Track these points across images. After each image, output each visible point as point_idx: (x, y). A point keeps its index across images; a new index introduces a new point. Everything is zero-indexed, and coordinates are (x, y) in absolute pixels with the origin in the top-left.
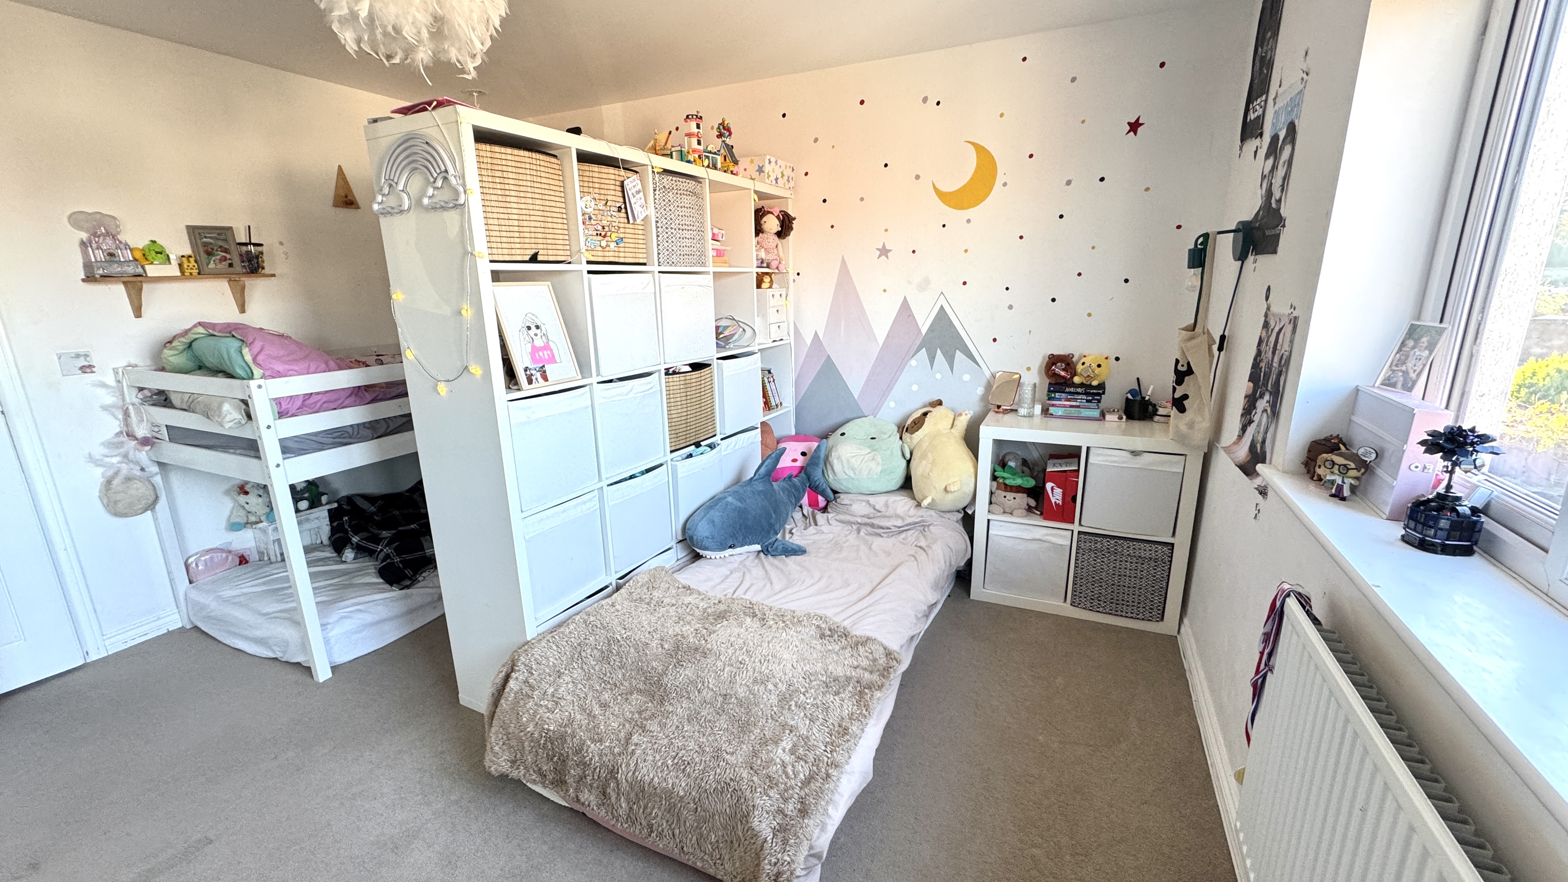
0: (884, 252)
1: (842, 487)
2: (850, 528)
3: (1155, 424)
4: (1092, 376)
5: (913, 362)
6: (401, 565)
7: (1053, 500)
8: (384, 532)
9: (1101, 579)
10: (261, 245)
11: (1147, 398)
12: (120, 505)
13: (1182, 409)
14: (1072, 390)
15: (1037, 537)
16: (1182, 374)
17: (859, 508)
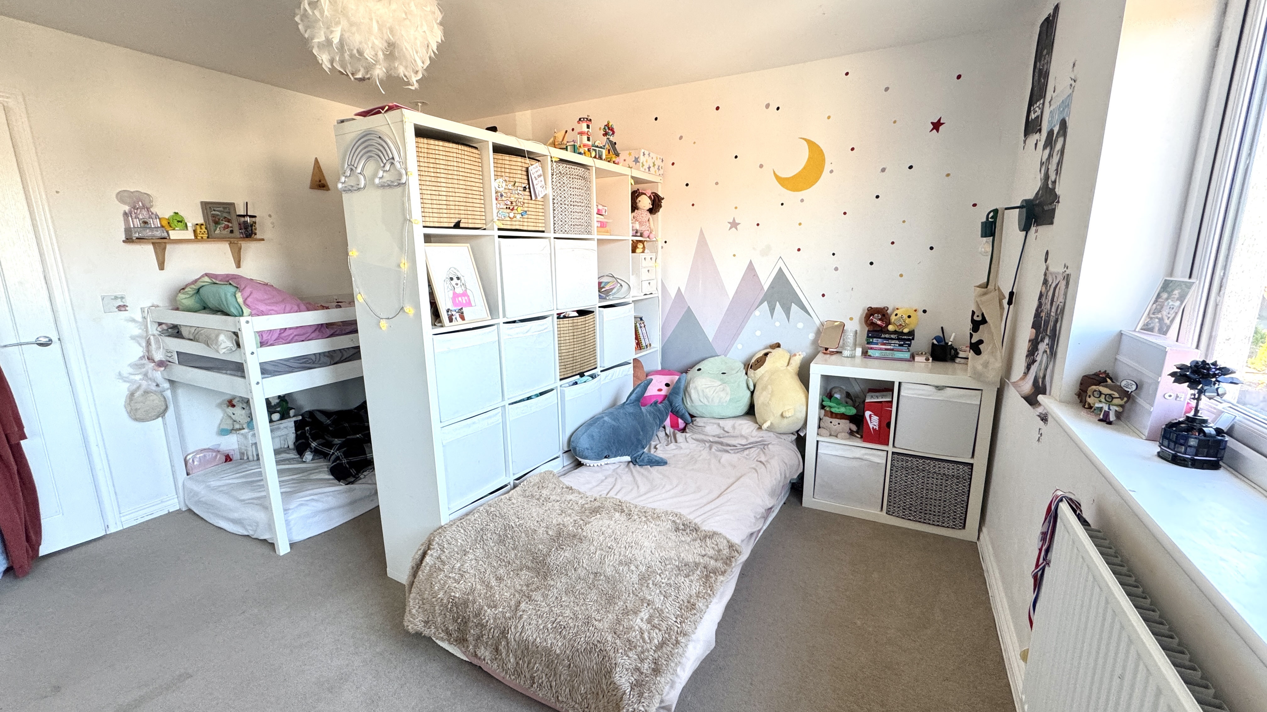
0: (734, 225)
1: (698, 413)
2: (704, 445)
3: (956, 365)
4: (904, 325)
5: (757, 313)
6: (347, 466)
7: (871, 426)
8: (336, 440)
9: (912, 492)
10: (255, 217)
11: (950, 343)
12: (139, 412)
13: (978, 352)
14: (887, 336)
15: (857, 456)
16: (978, 323)
17: (711, 429)
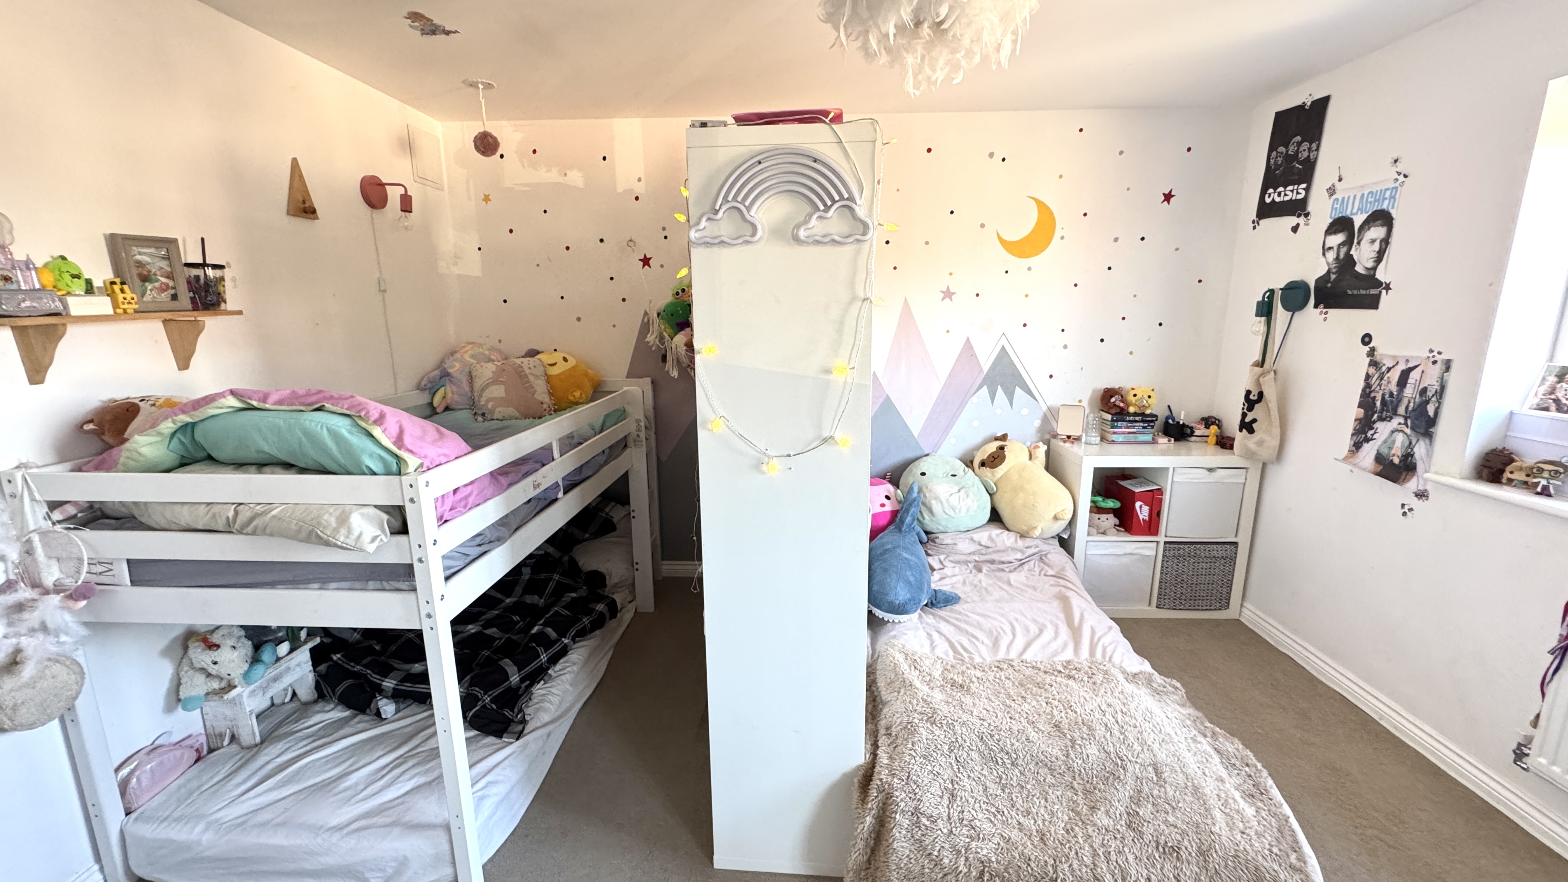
0: (948, 294)
1: (940, 527)
4: (1147, 405)
5: (974, 399)
6: (494, 706)
7: (1141, 517)
9: (1183, 580)
10: (221, 267)
11: (1181, 423)
13: (1251, 431)
14: (1131, 418)
15: (1128, 551)
16: (1252, 401)
17: (964, 546)
